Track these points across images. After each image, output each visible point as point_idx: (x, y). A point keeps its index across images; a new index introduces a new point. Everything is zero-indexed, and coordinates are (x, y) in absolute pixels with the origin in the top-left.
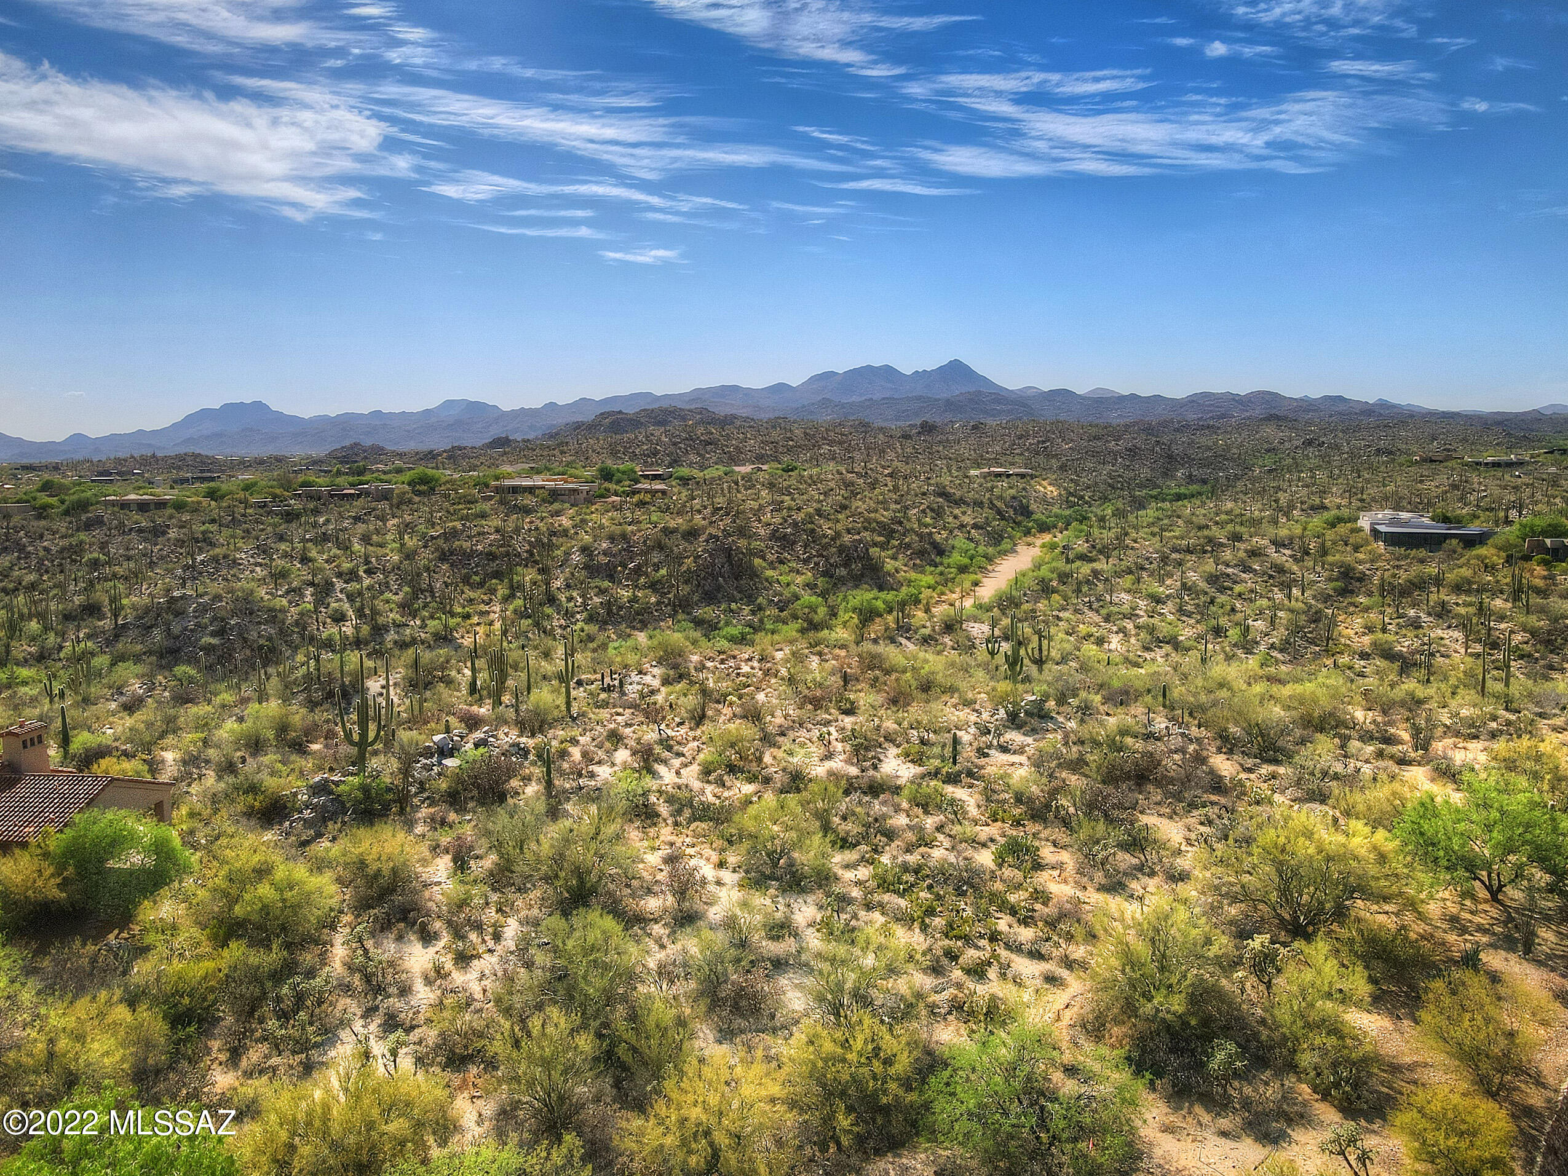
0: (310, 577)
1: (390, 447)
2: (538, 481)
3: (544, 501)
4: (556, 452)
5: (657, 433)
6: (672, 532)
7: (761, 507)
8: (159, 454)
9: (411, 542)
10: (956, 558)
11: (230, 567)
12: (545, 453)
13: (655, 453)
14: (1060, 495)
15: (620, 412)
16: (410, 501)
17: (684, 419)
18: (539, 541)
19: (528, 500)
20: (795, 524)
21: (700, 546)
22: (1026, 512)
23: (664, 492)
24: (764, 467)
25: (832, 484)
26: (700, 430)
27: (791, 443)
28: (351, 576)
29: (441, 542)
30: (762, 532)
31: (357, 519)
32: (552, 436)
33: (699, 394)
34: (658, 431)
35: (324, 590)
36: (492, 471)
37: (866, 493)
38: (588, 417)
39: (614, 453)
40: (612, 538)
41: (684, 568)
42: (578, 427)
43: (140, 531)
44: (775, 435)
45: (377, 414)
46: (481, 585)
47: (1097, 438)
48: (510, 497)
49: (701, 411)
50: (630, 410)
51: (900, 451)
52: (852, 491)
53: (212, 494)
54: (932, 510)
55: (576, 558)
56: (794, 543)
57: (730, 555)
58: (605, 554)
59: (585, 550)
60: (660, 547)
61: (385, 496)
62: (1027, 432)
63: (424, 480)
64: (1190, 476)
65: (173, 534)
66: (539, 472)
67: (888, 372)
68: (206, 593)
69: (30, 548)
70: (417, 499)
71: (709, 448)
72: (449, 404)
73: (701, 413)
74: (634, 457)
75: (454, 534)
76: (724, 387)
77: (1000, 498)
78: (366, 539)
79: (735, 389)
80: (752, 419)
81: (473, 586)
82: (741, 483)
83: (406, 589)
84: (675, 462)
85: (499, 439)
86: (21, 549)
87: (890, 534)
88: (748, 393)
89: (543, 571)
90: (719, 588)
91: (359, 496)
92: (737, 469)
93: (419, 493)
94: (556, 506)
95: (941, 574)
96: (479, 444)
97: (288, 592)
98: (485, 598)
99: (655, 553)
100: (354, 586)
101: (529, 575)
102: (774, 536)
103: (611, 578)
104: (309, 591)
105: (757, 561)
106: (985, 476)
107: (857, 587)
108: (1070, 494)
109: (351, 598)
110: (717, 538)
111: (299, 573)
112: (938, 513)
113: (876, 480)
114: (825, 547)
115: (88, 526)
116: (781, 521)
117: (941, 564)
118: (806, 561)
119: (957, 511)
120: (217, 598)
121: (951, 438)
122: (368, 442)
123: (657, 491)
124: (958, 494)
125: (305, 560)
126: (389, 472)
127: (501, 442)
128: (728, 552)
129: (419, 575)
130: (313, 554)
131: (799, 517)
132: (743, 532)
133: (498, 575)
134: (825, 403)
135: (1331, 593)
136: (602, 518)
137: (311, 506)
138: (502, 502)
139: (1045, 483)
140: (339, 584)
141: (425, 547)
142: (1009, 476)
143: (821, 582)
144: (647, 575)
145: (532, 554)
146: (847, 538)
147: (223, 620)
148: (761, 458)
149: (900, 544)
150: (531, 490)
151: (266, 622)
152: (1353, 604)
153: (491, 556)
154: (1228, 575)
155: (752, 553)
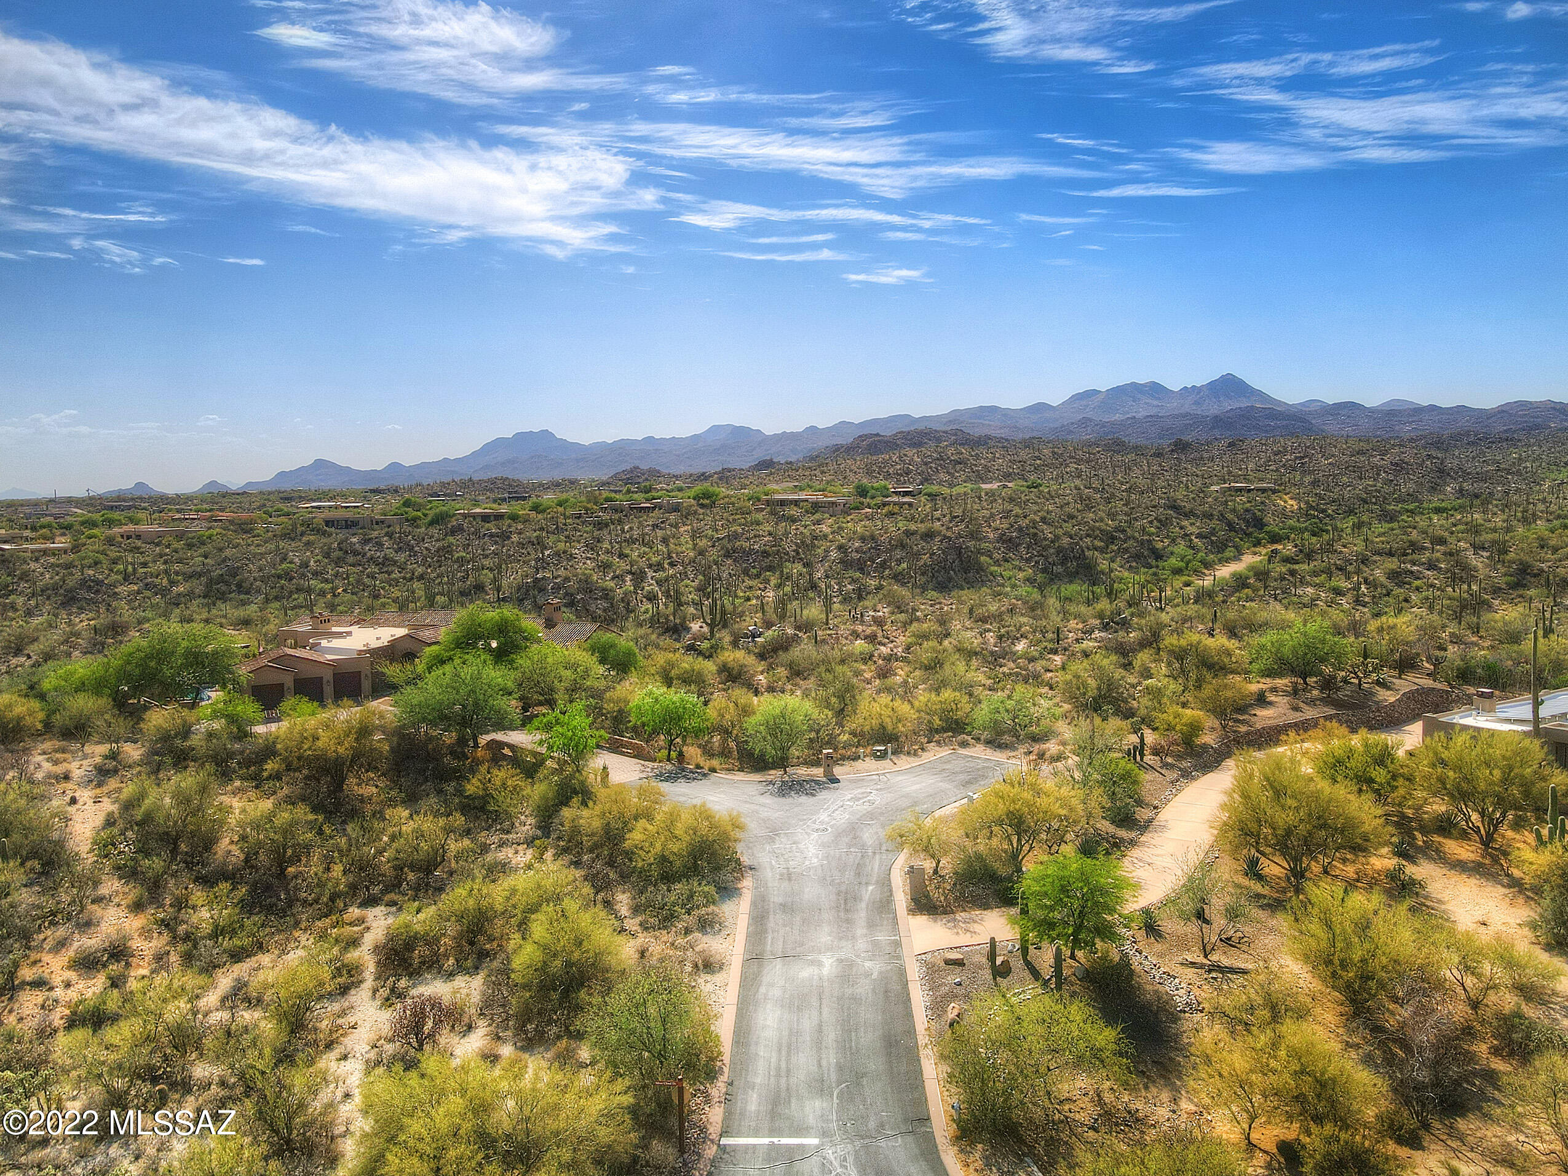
0: (628, 567)
1: (665, 471)
2: (803, 496)
3: (807, 512)
4: (817, 472)
5: (910, 454)
6: (912, 534)
7: (992, 515)
8: (475, 478)
9: (703, 543)
10: (1173, 561)
11: (569, 560)
12: (807, 473)
13: (908, 472)
14: (1300, 508)
15: (877, 435)
16: (695, 512)
17: (939, 440)
18: (803, 542)
19: (794, 511)
20: (1020, 529)
21: (936, 545)
22: (1259, 524)
23: (910, 505)
24: (1010, 485)
25: (1069, 499)
26: (951, 451)
27: (1038, 462)
28: (659, 567)
29: (725, 542)
30: (991, 536)
31: (655, 526)
32: (812, 459)
33: (956, 416)
34: (911, 452)
35: (639, 577)
36: (760, 489)
37: (1101, 507)
38: (847, 440)
39: (869, 473)
40: (863, 539)
41: (922, 563)
42: (837, 450)
43: (492, 536)
44: (1023, 454)
45: (650, 439)
46: (758, 576)
47: (1361, 452)
48: (778, 509)
49: (955, 432)
50: (887, 433)
51: (1146, 468)
52: (1087, 505)
53: (536, 508)
54: (1160, 521)
55: (834, 555)
56: (1019, 545)
57: (960, 553)
58: (857, 552)
59: (840, 548)
60: (903, 546)
61: (676, 508)
62: (1285, 448)
63: (707, 495)
64: (1461, 490)
65: (515, 538)
66: (802, 490)
67: (1155, 389)
68: (559, 576)
69: (417, 549)
70: (701, 511)
71: (958, 467)
72: (715, 429)
73: (956, 435)
74: (888, 476)
75: (736, 536)
76: (982, 408)
77: (1234, 510)
78: (665, 541)
79: (993, 409)
80: (1007, 440)
81: (750, 577)
82: (984, 497)
83: (701, 577)
84: (926, 480)
85: (764, 461)
86: (411, 549)
87: (1112, 539)
88: (1006, 413)
89: (806, 565)
90: (950, 579)
91: (654, 508)
92: (984, 486)
93: (702, 506)
94: (817, 516)
95: (1155, 574)
96: (746, 466)
97: (613, 578)
98: (761, 586)
99: (898, 551)
100: (661, 575)
101: (797, 568)
102: (1002, 539)
103: (861, 570)
104: (628, 578)
105: (983, 559)
106: (1224, 491)
107: (1071, 582)
108: (1312, 508)
109: (659, 583)
110: (950, 539)
111: (622, 566)
112: (1164, 523)
113: (1113, 495)
114: (1045, 548)
115: (453, 532)
116: (1008, 526)
117: (1157, 567)
118: (1028, 560)
119: (1185, 523)
120: (567, 579)
121: (1205, 455)
122: (644, 466)
123: (904, 503)
124: (1188, 506)
125: (622, 556)
126: (672, 491)
127: (766, 465)
128: (959, 550)
129: (710, 567)
130: (627, 551)
131: (1024, 523)
132: (974, 535)
133: (770, 568)
134: (1085, 422)
135: (1504, 586)
136: (856, 525)
137: (617, 516)
138: (772, 513)
139: (1286, 497)
140: (650, 573)
141: (713, 546)
142: (1249, 491)
143: (1040, 577)
144: (891, 568)
145: (798, 553)
146: (1066, 541)
147: (572, 595)
148: (1008, 476)
149: (1119, 549)
150: (796, 503)
151: (601, 598)
152: (1521, 596)
153: (766, 554)
154: (1412, 572)
155: (979, 552)
